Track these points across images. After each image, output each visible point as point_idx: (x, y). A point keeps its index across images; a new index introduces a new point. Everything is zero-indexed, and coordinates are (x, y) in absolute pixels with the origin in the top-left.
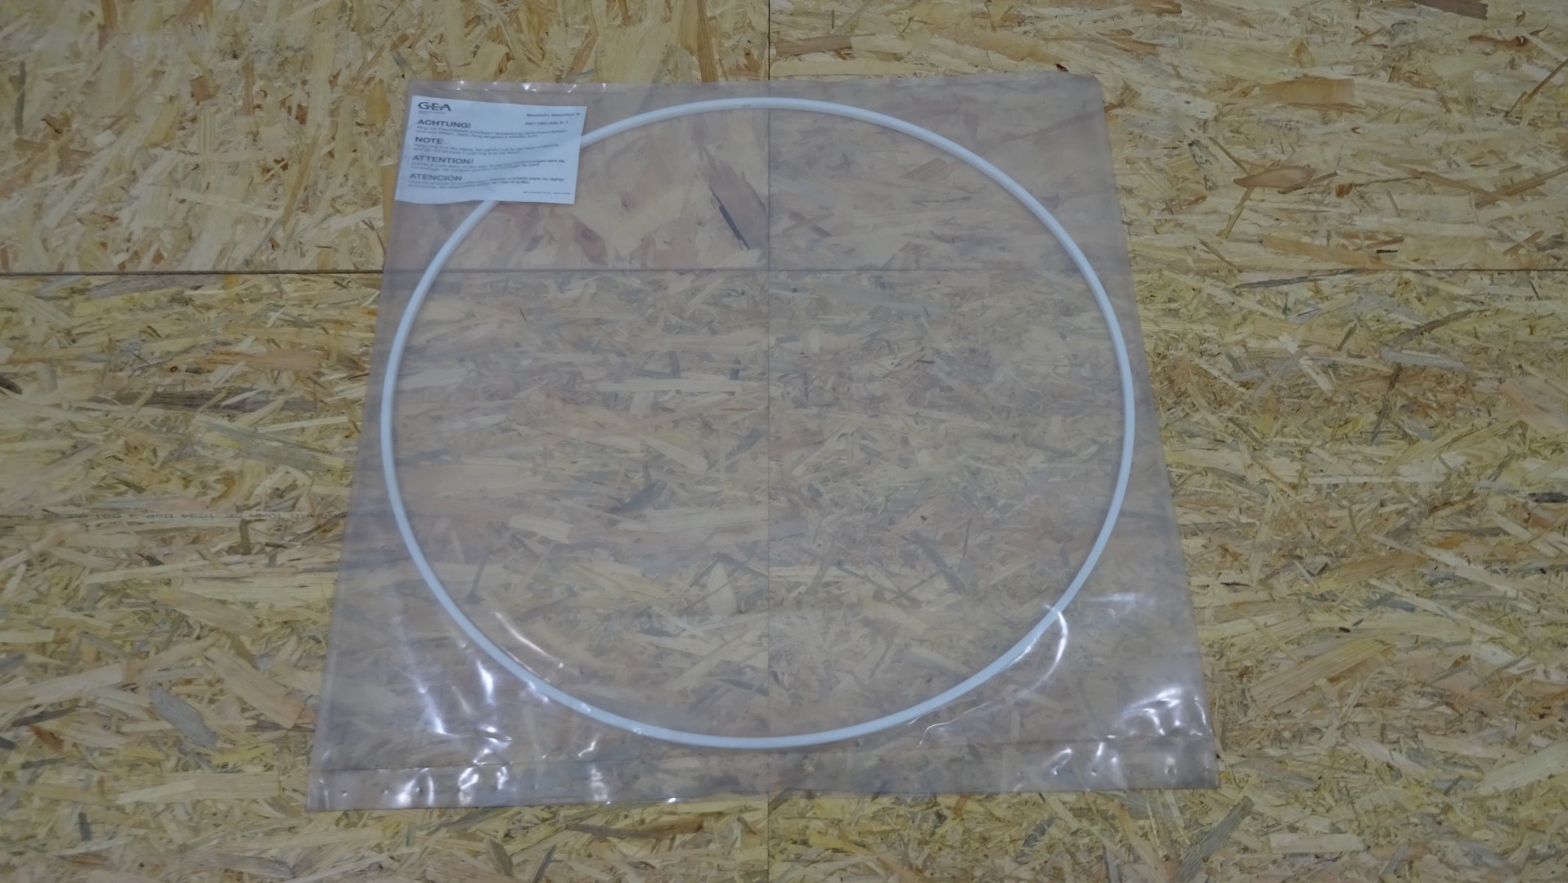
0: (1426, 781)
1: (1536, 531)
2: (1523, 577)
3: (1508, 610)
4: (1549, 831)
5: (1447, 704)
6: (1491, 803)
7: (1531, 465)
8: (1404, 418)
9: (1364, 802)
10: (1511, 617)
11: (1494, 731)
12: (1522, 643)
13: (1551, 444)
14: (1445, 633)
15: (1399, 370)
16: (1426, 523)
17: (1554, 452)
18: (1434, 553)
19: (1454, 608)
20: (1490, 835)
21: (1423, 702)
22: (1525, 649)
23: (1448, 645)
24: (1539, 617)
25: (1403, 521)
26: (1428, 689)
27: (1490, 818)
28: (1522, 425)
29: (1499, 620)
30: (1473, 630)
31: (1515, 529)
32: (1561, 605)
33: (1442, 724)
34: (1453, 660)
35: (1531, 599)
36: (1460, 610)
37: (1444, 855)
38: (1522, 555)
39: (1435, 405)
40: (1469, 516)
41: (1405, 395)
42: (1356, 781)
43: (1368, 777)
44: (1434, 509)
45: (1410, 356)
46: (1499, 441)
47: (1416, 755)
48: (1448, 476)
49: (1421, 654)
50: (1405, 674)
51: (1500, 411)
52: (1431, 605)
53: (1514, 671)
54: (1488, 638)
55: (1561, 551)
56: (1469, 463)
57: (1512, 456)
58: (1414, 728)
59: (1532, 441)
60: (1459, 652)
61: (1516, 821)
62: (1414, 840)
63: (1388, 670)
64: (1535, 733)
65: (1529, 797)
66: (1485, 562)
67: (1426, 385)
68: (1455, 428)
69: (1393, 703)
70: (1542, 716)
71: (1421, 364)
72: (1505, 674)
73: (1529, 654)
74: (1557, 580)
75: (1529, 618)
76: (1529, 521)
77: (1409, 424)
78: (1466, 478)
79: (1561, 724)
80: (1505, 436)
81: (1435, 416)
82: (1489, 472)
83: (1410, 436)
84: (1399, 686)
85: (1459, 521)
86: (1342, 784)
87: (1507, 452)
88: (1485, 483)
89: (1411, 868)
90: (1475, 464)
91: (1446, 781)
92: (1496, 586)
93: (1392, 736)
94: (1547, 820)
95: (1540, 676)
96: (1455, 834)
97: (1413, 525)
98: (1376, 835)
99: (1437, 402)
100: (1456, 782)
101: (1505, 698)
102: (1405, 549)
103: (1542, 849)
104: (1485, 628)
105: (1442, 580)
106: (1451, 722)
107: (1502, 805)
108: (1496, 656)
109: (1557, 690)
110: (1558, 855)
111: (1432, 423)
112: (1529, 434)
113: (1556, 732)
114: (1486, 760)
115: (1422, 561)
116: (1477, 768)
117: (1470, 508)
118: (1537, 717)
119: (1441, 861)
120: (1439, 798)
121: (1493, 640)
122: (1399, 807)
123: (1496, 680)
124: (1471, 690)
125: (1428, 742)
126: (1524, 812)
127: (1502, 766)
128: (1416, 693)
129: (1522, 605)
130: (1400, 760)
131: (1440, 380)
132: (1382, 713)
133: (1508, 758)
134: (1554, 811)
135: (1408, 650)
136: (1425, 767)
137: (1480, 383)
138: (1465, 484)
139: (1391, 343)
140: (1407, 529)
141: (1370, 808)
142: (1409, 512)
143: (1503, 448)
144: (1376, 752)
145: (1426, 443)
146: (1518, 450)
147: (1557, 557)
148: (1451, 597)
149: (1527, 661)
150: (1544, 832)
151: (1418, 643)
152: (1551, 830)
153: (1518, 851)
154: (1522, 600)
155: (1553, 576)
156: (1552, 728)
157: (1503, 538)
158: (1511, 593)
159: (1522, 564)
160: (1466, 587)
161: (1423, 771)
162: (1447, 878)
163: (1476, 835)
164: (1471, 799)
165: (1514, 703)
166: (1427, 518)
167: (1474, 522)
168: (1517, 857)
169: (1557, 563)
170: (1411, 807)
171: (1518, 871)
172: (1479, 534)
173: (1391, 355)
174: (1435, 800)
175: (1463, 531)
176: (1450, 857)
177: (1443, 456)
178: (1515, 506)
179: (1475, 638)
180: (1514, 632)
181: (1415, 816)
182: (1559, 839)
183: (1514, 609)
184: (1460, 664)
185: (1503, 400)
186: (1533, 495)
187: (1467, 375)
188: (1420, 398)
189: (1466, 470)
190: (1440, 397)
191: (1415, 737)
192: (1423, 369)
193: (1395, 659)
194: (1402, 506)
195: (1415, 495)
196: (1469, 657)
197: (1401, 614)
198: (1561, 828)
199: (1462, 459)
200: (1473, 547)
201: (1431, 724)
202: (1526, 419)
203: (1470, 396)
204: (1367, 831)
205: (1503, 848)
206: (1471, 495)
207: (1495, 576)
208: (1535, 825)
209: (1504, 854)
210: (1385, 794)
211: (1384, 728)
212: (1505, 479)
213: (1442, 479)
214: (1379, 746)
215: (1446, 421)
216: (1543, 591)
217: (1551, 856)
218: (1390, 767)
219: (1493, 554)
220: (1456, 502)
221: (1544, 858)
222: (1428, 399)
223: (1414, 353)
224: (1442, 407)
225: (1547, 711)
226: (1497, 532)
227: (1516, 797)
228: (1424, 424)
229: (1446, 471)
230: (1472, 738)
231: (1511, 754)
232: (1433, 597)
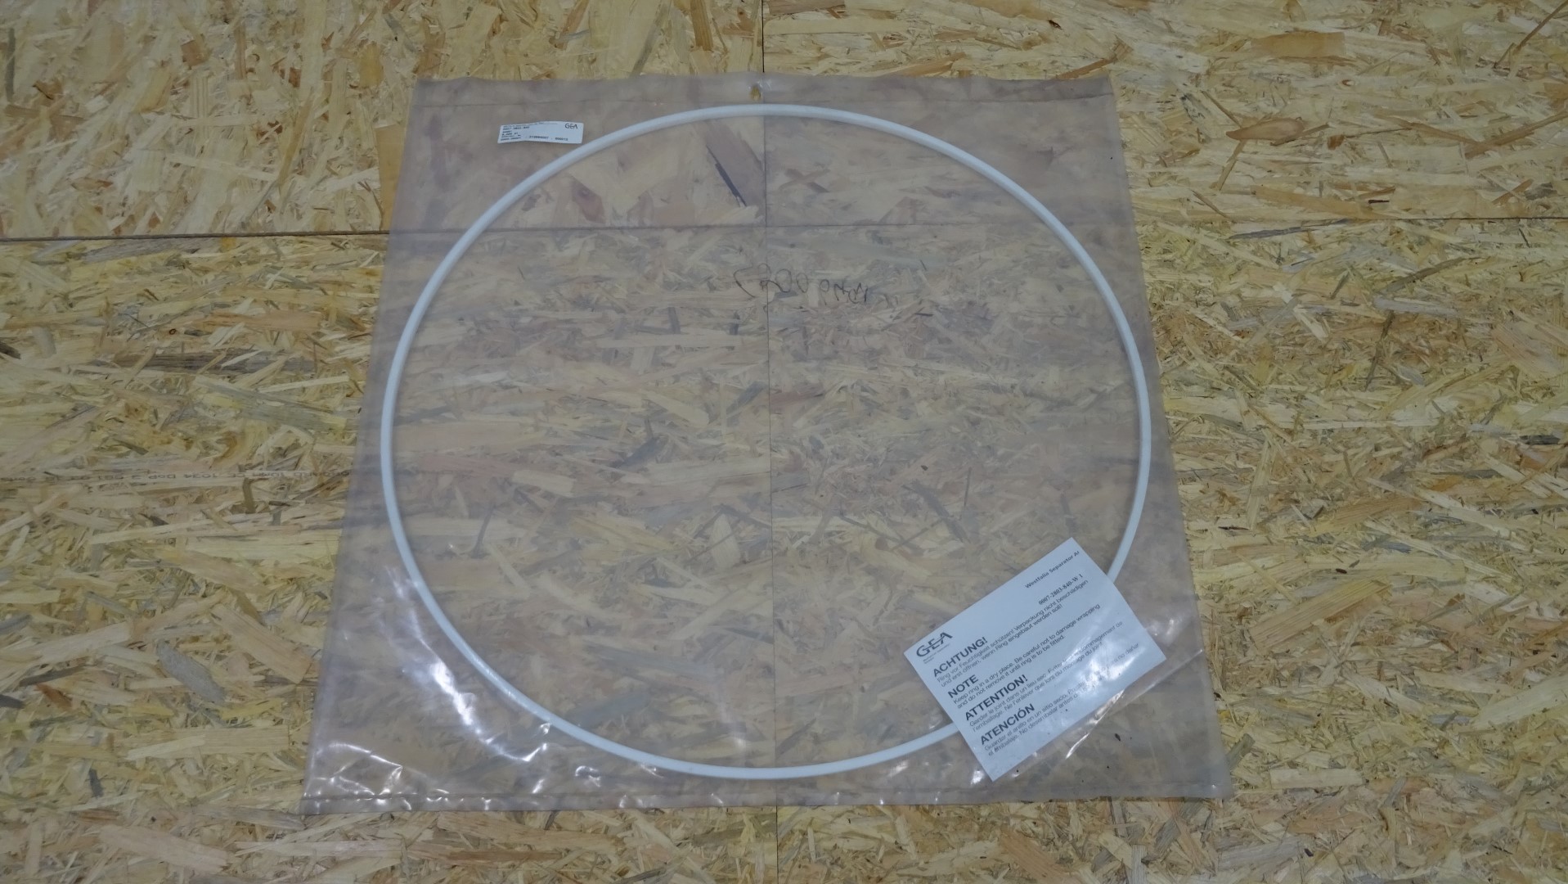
0: (1423, 716)
1: (1528, 473)
2: (1516, 518)
3: (1501, 550)
4: (1543, 763)
5: (1442, 642)
6: (1486, 737)
7: (1523, 408)
8: (1398, 364)
9: (1363, 738)
10: (1504, 556)
11: (1488, 667)
12: (1515, 581)
13: (1541, 388)
14: (1440, 572)
15: (1392, 316)
16: (1420, 466)
17: (1544, 396)
18: (1428, 495)
19: (1448, 548)
20: (1486, 768)
21: (1419, 641)
22: (1518, 588)
23: (1442, 584)
24: (1532, 556)
25: (1398, 464)
26: (1424, 628)
27: (1488, 752)
28: (1513, 369)
29: (1493, 559)
30: (1467, 569)
31: (1507, 471)
32: (1553, 544)
33: (1438, 661)
34: (1448, 599)
35: (1523, 538)
36: (1454, 550)
37: (1441, 788)
38: (1515, 496)
39: (1427, 351)
40: (1462, 459)
41: (1398, 342)
42: (1354, 718)
43: (1365, 714)
44: (1428, 452)
45: (1402, 304)
46: (1490, 385)
47: (1413, 692)
48: (1442, 420)
49: (1416, 594)
50: (1401, 613)
51: (1492, 356)
52: (1426, 546)
53: (1508, 609)
54: (1482, 577)
55: (1552, 491)
56: (1461, 408)
57: (1504, 399)
58: (1411, 665)
59: (1523, 385)
60: (1454, 591)
61: (1511, 754)
62: (1411, 773)
63: (1385, 610)
64: (1529, 668)
65: (1524, 731)
66: (1478, 503)
67: (1419, 331)
68: (1448, 373)
69: (1389, 642)
70: (1535, 652)
71: (1413, 311)
72: (1498, 612)
73: (1522, 592)
74: (1549, 520)
75: (1523, 557)
76: (1521, 463)
77: (1401, 369)
78: (1459, 422)
79: (1554, 659)
80: (1496, 381)
81: (1428, 363)
82: (1482, 416)
83: (1404, 381)
84: (1395, 626)
85: (1453, 465)
86: (1341, 721)
87: (1498, 396)
88: (1478, 426)
89: (1409, 800)
90: (1467, 408)
91: (1441, 716)
92: (1490, 527)
93: (1389, 673)
94: (1542, 752)
95: (1533, 614)
96: (1451, 767)
97: (1407, 469)
98: (1374, 769)
99: (1430, 348)
100: (1452, 717)
101: (1499, 635)
102: (1399, 491)
103: (1537, 781)
104: (1479, 568)
105: (1436, 521)
106: (1446, 659)
107: (1498, 739)
108: (1490, 595)
109: (1550, 627)
110: (1553, 786)
111: (1424, 368)
112: (1521, 378)
113: (1549, 668)
114: (1481, 696)
115: (1417, 503)
116: (1473, 703)
117: (1463, 451)
118: (1531, 654)
119: (1438, 794)
120: (1436, 733)
121: (1486, 579)
122: (1397, 742)
123: (1490, 619)
124: (1466, 627)
125: (1424, 679)
126: (1520, 745)
127: (1497, 701)
128: (1411, 631)
129: (1514, 545)
130: (1397, 697)
131: (1433, 327)
132: (1379, 651)
133: (1503, 693)
134: (1548, 744)
135: (1403, 590)
136: (1422, 703)
137: (1472, 329)
138: (1458, 428)
139: (1384, 291)
140: (1401, 472)
141: (1368, 743)
142: (1403, 455)
143: (1495, 392)
144: (1375, 689)
145: (1419, 387)
146: (1511, 394)
147: (1549, 497)
148: (1446, 538)
149: (1520, 599)
150: (1539, 764)
151: (1414, 583)
152: (1546, 762)
153: (1514, 783)
154: (1515, 540)
155: (1545, 516)
156: (1545, 664)
157: (1495, 480)
158: (1504, 533)
159: (1513, 506)
160: (1460, 528)
161: (1420, 707)
162: (1444, 810)
163: (1472, 768)
164: (1468, 734)
165: (1508, 639)
166: (1421, 461)
167: (1467, 465)
168: (1512, 789)
169: (1549, 503)
170: (1409, 742)
171: (1514, 802)
172: (1472, 476)
173: (1383, 303)
174: (1431, 735)
175: (1456, 474)
176: (1447, 789)
177: (1436, 401)
178: (1507, 448)
179: (1469, 578)
180: (1507, 571)
181: (1412, 750)
182: (1553, 770)
183: (1507, 549)
184: (1455, 602)
185: (1494, 346)
186: (1525, 437)
187: (1459, 321)
188: (1412, 344)
189: (1459, 414)
190: (1433, 343)
191: (1411, 675)
192: (1416, 316)
193: (1390, 600)
194: (1395, 450)
195: (1409, 439)
196: (1463, 596)
197: (1397, 555)
198: (1556, 760)
199: (1455, 404)
200: (1467, 489)
201: (1427, 661)
202: (1518, 364)
203: (1461, 341)
204: (1366, 765)
205: (1499, 780)
206: (1464, 438)
207: (1488, 516)
208: (1530, 758)
209: (1501, 786)
210: (1384, 729)
211: (1381, 665)
212: (1497, 423)
213: (1436, 422)
214: (1376, 683)
215: (1438, 366)
216: (1536, 531)
217: (1547, 787)
218: (1387, 704)
219: (1485, 496)
220: (1450, 446)
221: (1539, 789)
222: (1420, 345)
223: (1406, 300)
224: (1434, 353)
225: (1540, 648)
226: (1489, 474)
227: (1512, 731)
228: (1417, 370)
229: (1439, 415)
230: (1467, 674)
231: (1505, 689)
232: (1428, 539)
